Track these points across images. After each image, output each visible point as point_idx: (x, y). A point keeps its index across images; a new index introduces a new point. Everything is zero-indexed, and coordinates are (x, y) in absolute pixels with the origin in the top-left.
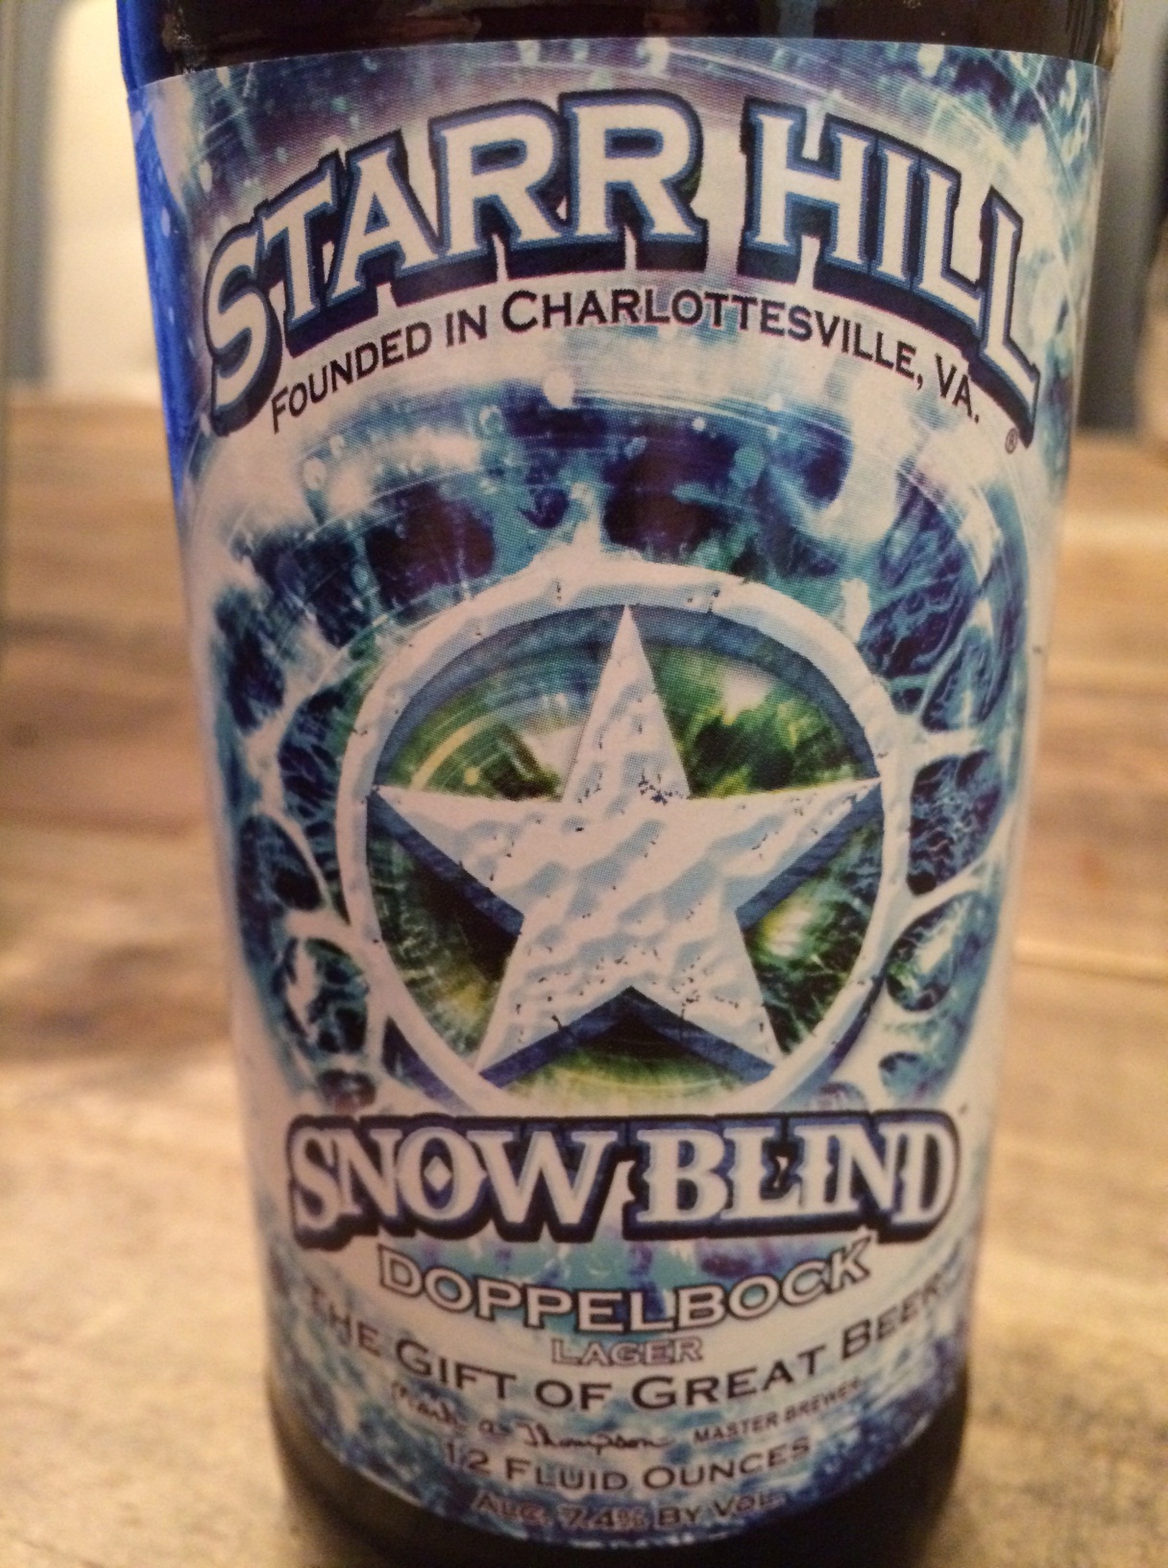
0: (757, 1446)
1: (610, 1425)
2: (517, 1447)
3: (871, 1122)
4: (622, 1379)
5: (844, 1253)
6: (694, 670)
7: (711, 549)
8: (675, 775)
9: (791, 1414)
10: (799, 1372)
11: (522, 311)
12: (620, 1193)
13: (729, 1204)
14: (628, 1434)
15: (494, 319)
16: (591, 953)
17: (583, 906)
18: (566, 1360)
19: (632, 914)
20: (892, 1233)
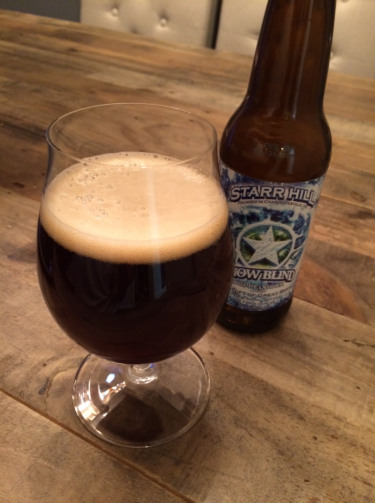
0: (270, 301)
1: (255, 298)
2: (245, 300)
3: (286, 270)
4: (257, 294)
5: (282, 283)
6: (277, 231)
7: (280, 221)
8: (273, 239)
9: (274, 298)
10: (275, 294)
11: (266, 202)
12: (261, 276)
13: (271, 278)
14: (257, 299)
15: (264, 202)
16: (262, 254)
17: (262, 250)
18: (252, 291)
19: (267, 251)
20: (287, 281)
